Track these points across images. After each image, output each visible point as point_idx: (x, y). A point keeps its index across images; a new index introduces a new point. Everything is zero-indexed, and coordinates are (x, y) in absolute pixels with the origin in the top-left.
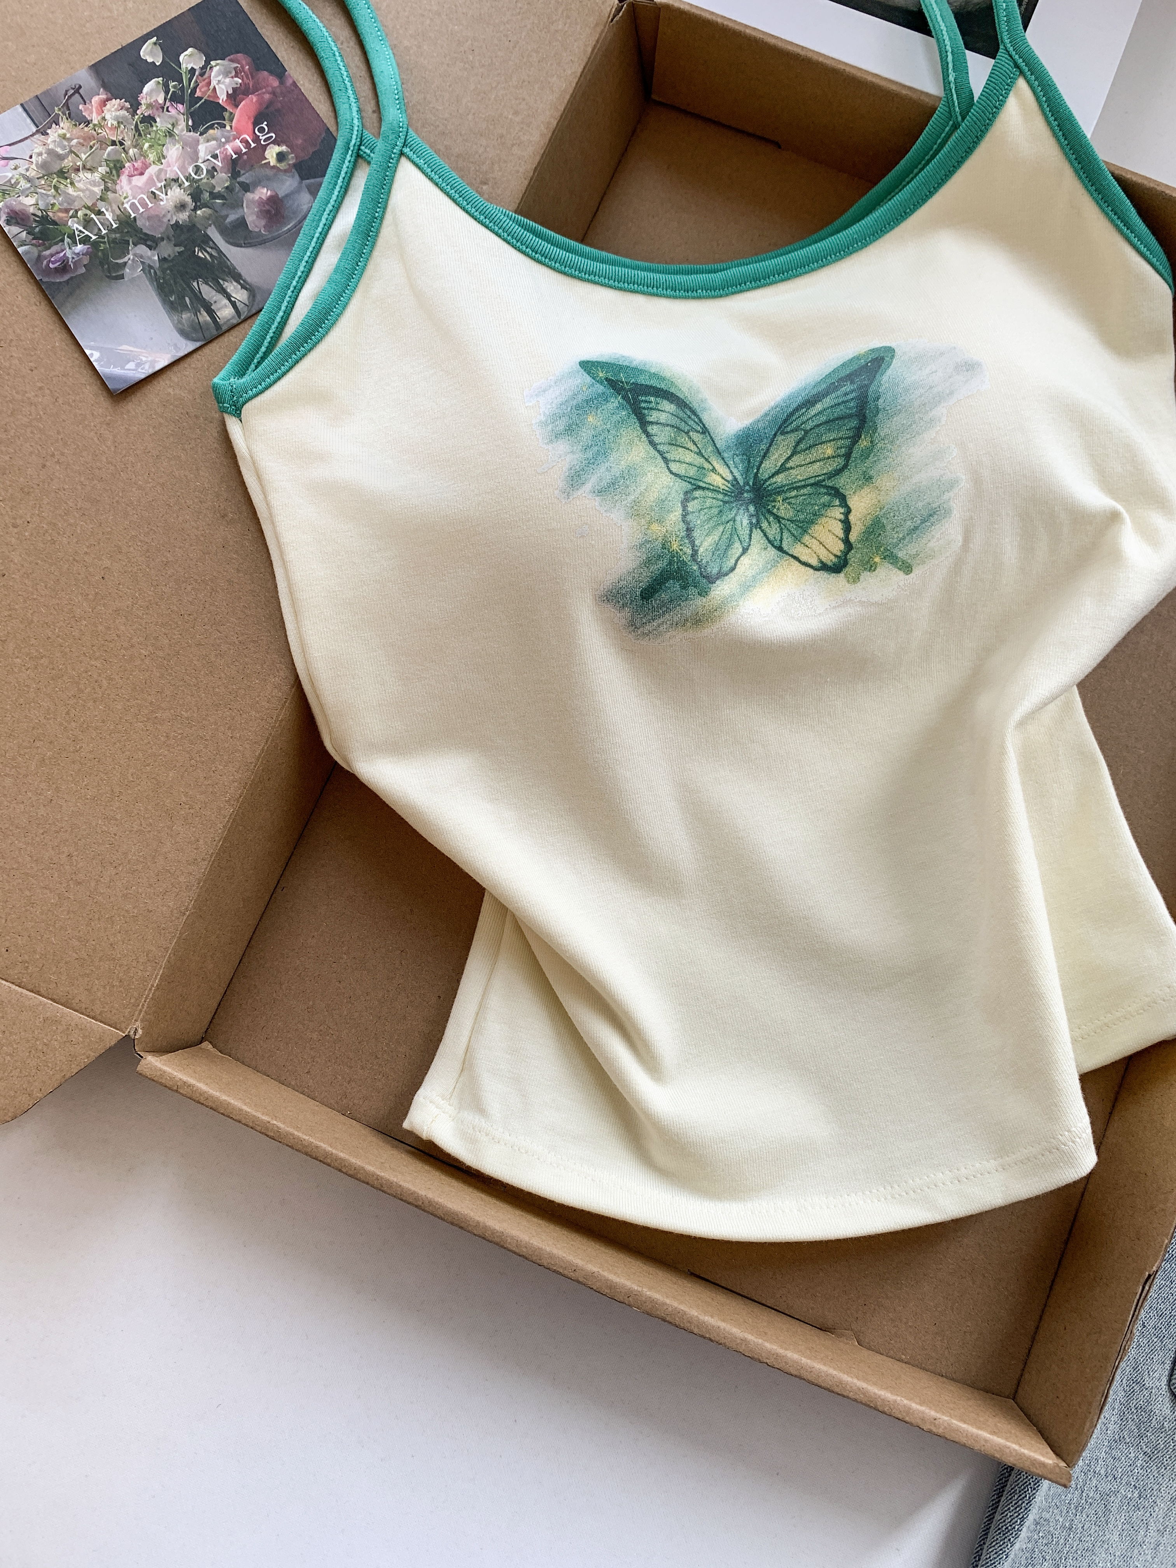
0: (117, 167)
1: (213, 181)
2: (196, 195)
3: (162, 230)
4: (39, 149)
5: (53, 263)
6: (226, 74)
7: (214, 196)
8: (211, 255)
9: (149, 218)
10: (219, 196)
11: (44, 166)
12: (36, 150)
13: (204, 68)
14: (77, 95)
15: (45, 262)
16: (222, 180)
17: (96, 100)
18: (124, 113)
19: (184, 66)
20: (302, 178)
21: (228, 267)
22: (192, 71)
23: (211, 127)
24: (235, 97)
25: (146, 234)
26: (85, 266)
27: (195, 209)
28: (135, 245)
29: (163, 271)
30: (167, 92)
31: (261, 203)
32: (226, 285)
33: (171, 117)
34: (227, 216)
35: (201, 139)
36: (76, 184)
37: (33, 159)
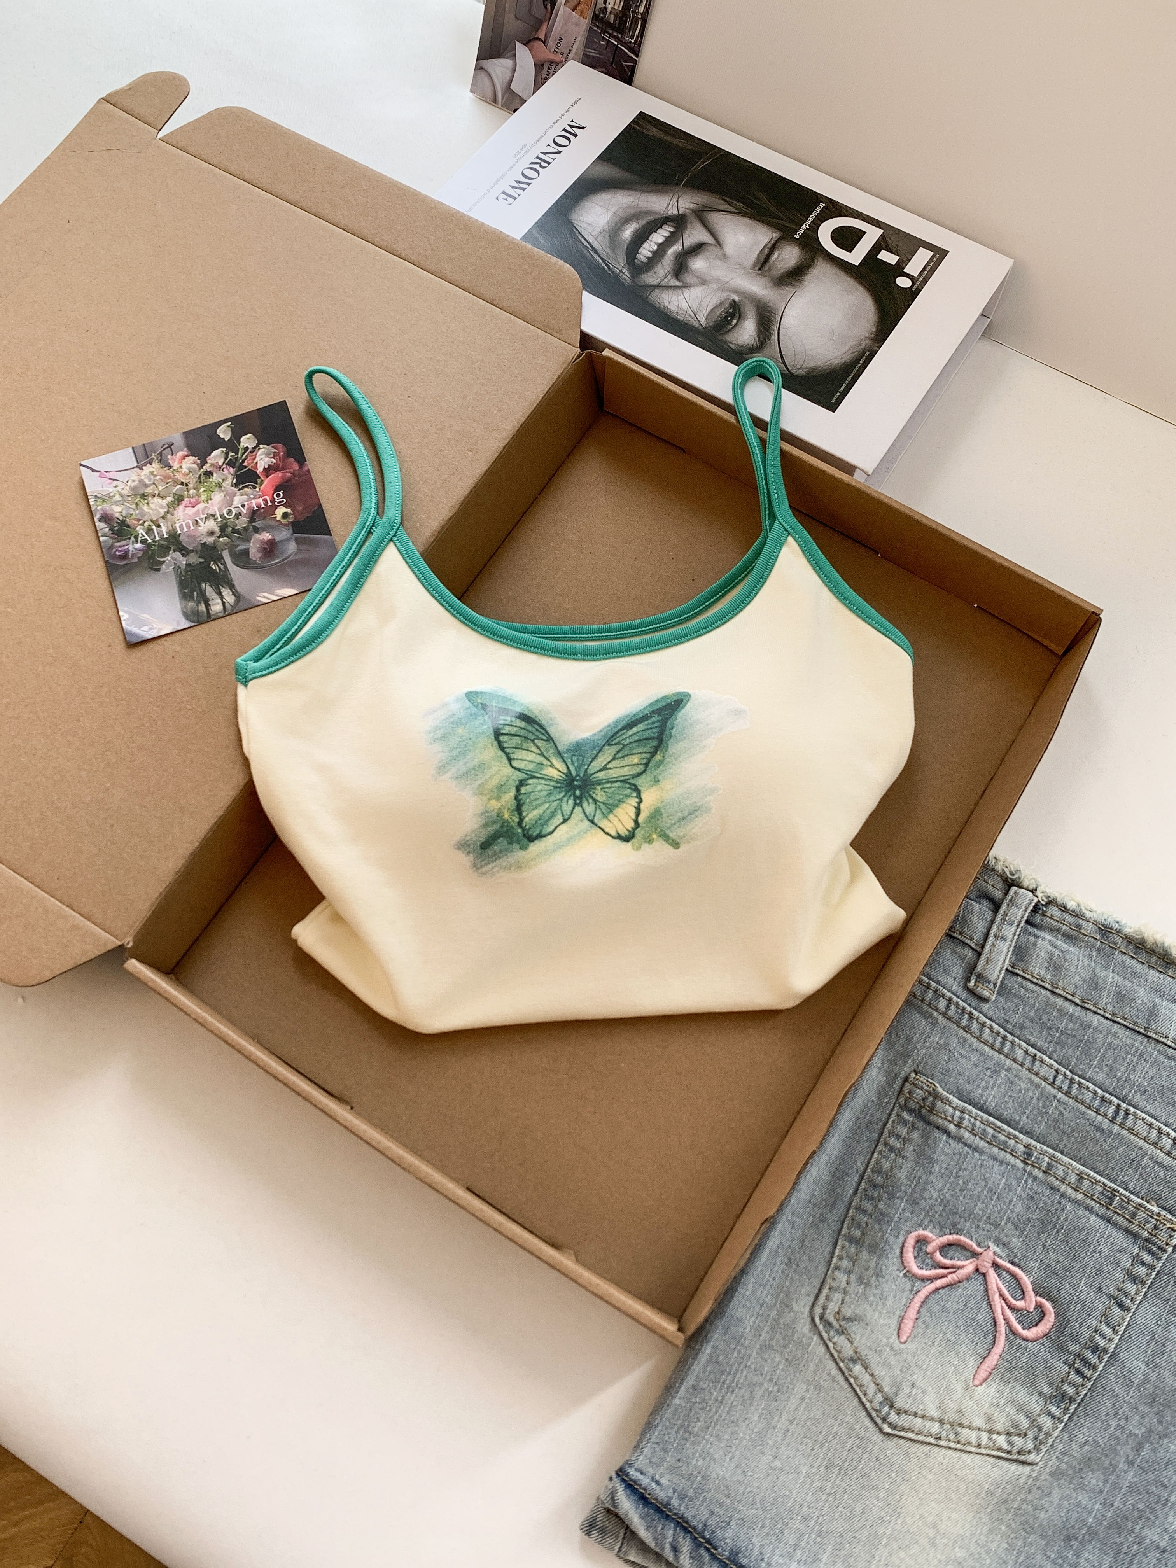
0: (179, 499)
1: (237, 522)
2: (223, 528)
3: (194, 545)
4: (135, 478)
5: (119, 551)
6: (267, 455)
7: (234, 531)
8: (220, 569)
9: (189, 536)
10: (238, 532)
11: (134, 489)
12: (133, 478)
13: (255, 448)
14: (169, 449)
15: (114, 550)
16: (243, 522)
17: (180, 454)
18: (195, 466)
19: (242, 444)
20: (294, 532)
21: (228, 579)
22: (247, 448)
23: (247, 487)
24: (268, 471)
25: (183, 546)
26: (138, 558)
27: (219, 537)
28: (174, 551)
29: (186, 571)
30: (226, 459)
31: (263, 542)
32: (223, 590)
33: (223, 474)
34: (238, 546)
35: (238, 493)
36: (150, 505)
37: (129, 484)
